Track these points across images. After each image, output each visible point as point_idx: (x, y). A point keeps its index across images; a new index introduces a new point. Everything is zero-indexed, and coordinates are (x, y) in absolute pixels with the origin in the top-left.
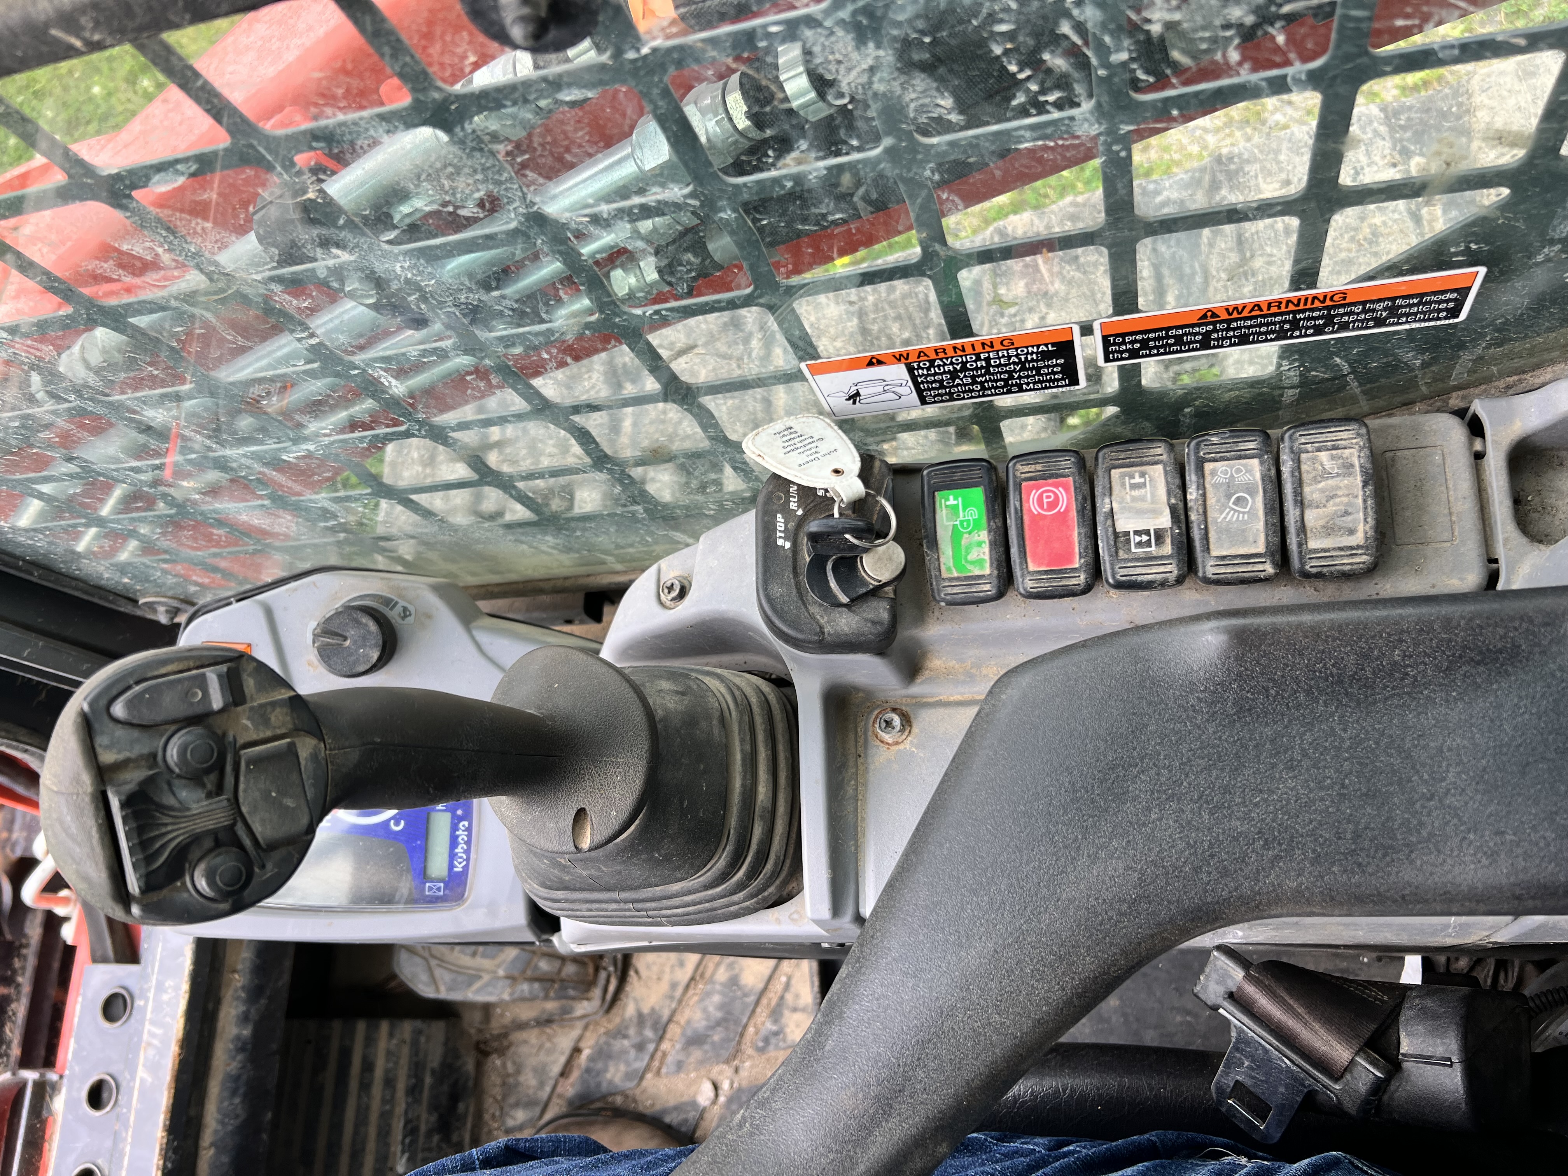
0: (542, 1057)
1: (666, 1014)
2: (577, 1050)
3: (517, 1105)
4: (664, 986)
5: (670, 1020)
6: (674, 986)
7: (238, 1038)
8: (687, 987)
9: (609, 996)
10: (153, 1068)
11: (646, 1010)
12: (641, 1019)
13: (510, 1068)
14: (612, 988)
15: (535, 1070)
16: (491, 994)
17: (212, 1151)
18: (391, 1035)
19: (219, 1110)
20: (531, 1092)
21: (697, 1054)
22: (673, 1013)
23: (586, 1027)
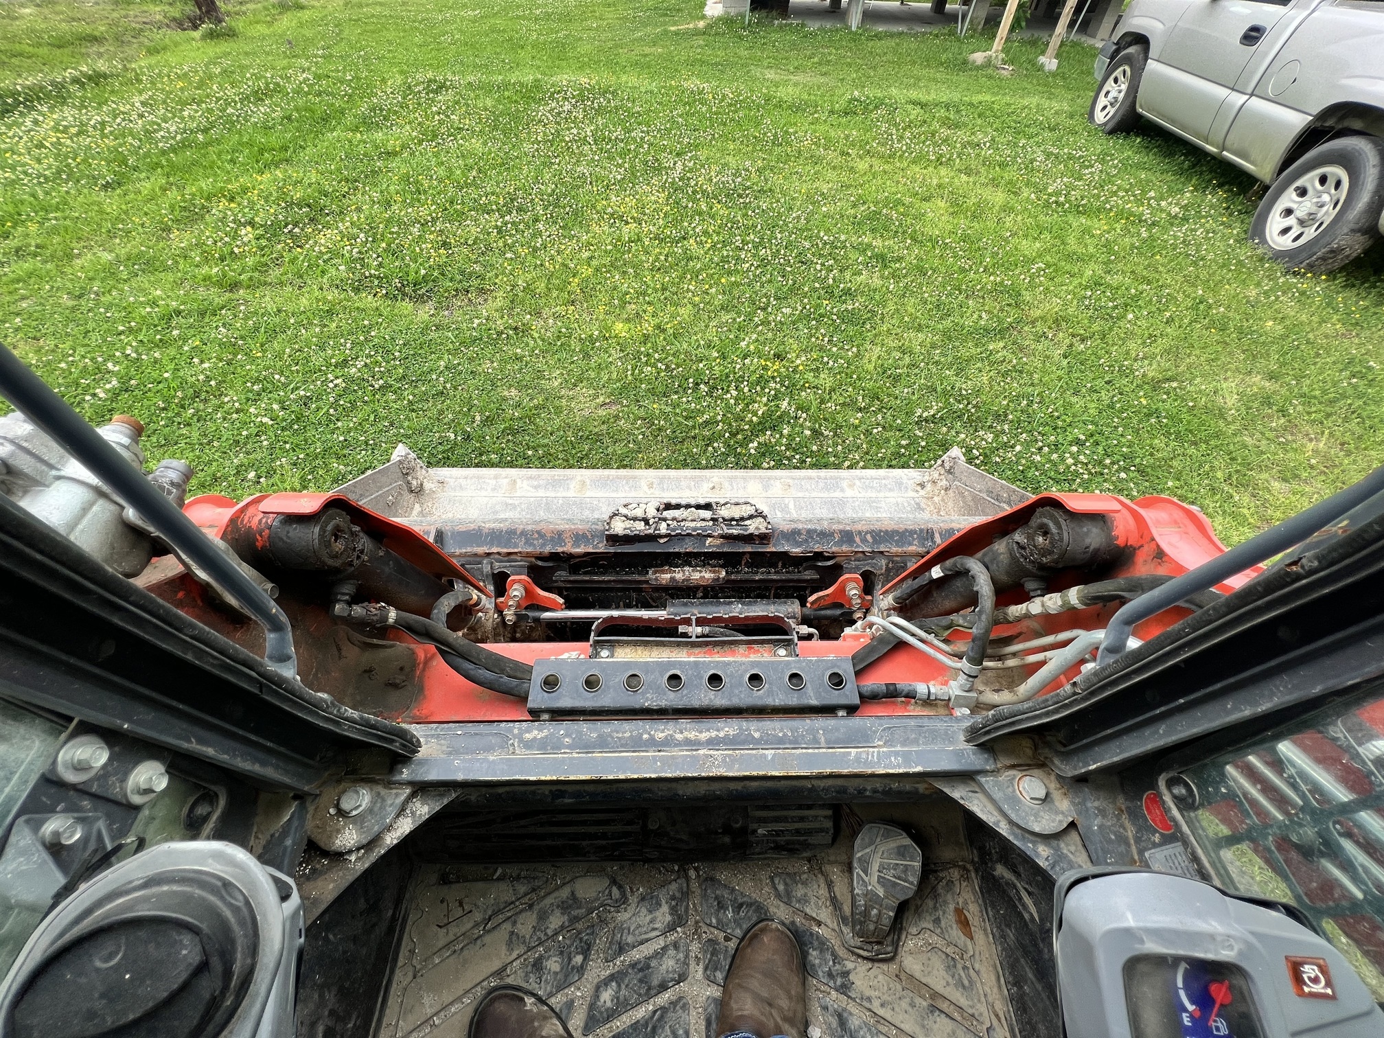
0: (813, 900)
1: (853, 995)
2: (819, 924)
3: (786, 884)
4: (868, 993)
5: (849, 997)
6: (869, 999)
7: (865, 790)
8: (870, 1010)
9: (857, 950)
10: (858, 759)
11: (851, 977)
12: (846, 974)
13: (804, 876)
14: (861, 952)
15: (805, 895)
16: (858, 883)
17: (810, 786)
18: (825, 817)
19: (829, 786)
20: (794, 893)
21: (834, 1022)
22: (854, 1000)
23: (834, 930)
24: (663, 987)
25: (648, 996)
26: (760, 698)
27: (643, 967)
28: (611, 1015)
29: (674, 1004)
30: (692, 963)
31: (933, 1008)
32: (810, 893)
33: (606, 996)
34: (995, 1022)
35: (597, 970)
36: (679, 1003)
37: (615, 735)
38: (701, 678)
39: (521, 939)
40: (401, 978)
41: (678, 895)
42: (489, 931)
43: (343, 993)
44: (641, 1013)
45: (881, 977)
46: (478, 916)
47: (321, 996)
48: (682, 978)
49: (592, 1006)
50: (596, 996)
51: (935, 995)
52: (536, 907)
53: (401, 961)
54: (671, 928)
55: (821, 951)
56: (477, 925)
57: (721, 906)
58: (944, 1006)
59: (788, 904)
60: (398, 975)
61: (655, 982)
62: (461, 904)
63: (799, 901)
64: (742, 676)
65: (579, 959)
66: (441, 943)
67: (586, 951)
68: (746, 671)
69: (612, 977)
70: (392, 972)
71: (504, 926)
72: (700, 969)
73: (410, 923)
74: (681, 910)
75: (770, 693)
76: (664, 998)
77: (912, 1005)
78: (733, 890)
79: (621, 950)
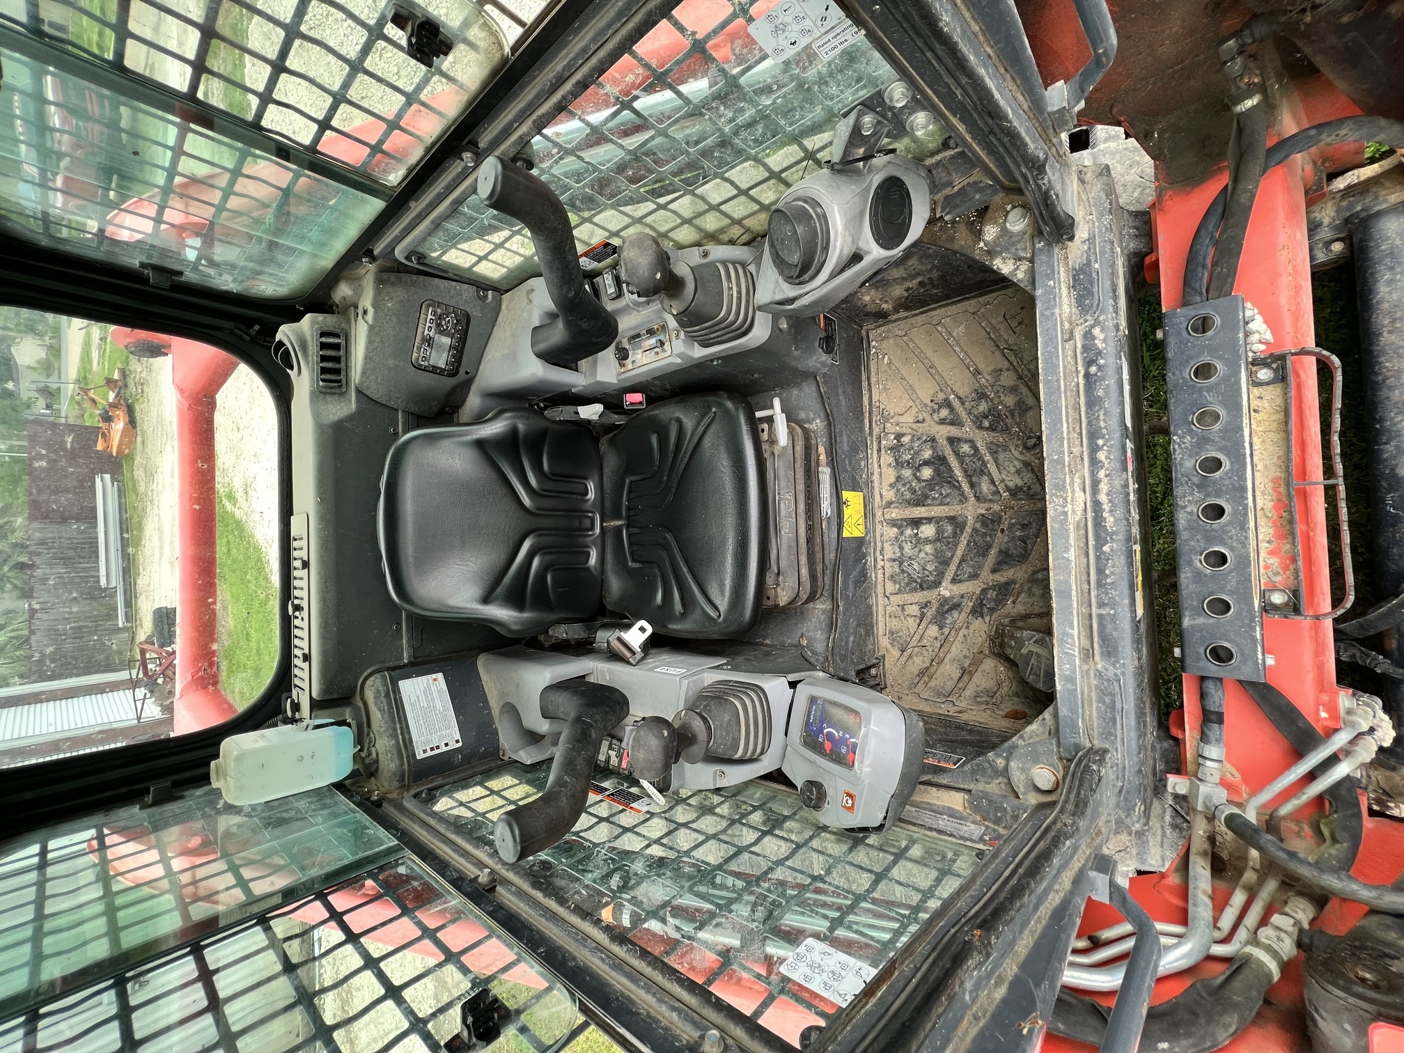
1: (971, 617)
4: (972, 628)
5: (969, 614)
8: (962, 627)
9: (995, 627)
11: (981, 618)
12: (982, 615)
14: (994, 629)
22: (967, 617)
24: (972, 485)
25: (969, 477)
26: (1190, 563)
27: (983, 471)
28: (956, 453)
29: (962, 494)
30: (986, 505)
31: (964, 671)
32: (1036, 599)
33: (966, 448)
34: (957, 709)
35: (982, 439)
36: (963, 498)
37: (1102, 413)
38: (1218, 496)
39: (997, 379)
40: (971, 305)
41: (1031, 492)
42: (1003, 353)
43: (942, 277)
44: (958, 473)
45: (980, 640)
46: (1012, 340)
47: (931, 269)
48: (978, 498)
49: (959, 440)
50: (967, 441)
51: (971, 674)
52: (1019, 382)
53: (981, 299)
54: (1008, 489)
55: (996, 601)
56: (1006, 342)
57: (1024, 527)
58: (966, 678)
59: (1029, 581)
60: (973, 302)
61: (974, 479)
62: (1020, 323)
63: (1029, 589)
64: (1223, 544)
65: (986, 424)
66: (994, 322)
67: (992, 428)
68: (1232, 549)
69: (976, 449)
70: (974, 297)
71: (1006, 363)
72: (983, 512)
73: (1005, 291)
74: (1020, 495)
75: (1198, 575)
76: (966, 487)
77: (965, 657)
78: (1037, 537)
79: (994, 453)
